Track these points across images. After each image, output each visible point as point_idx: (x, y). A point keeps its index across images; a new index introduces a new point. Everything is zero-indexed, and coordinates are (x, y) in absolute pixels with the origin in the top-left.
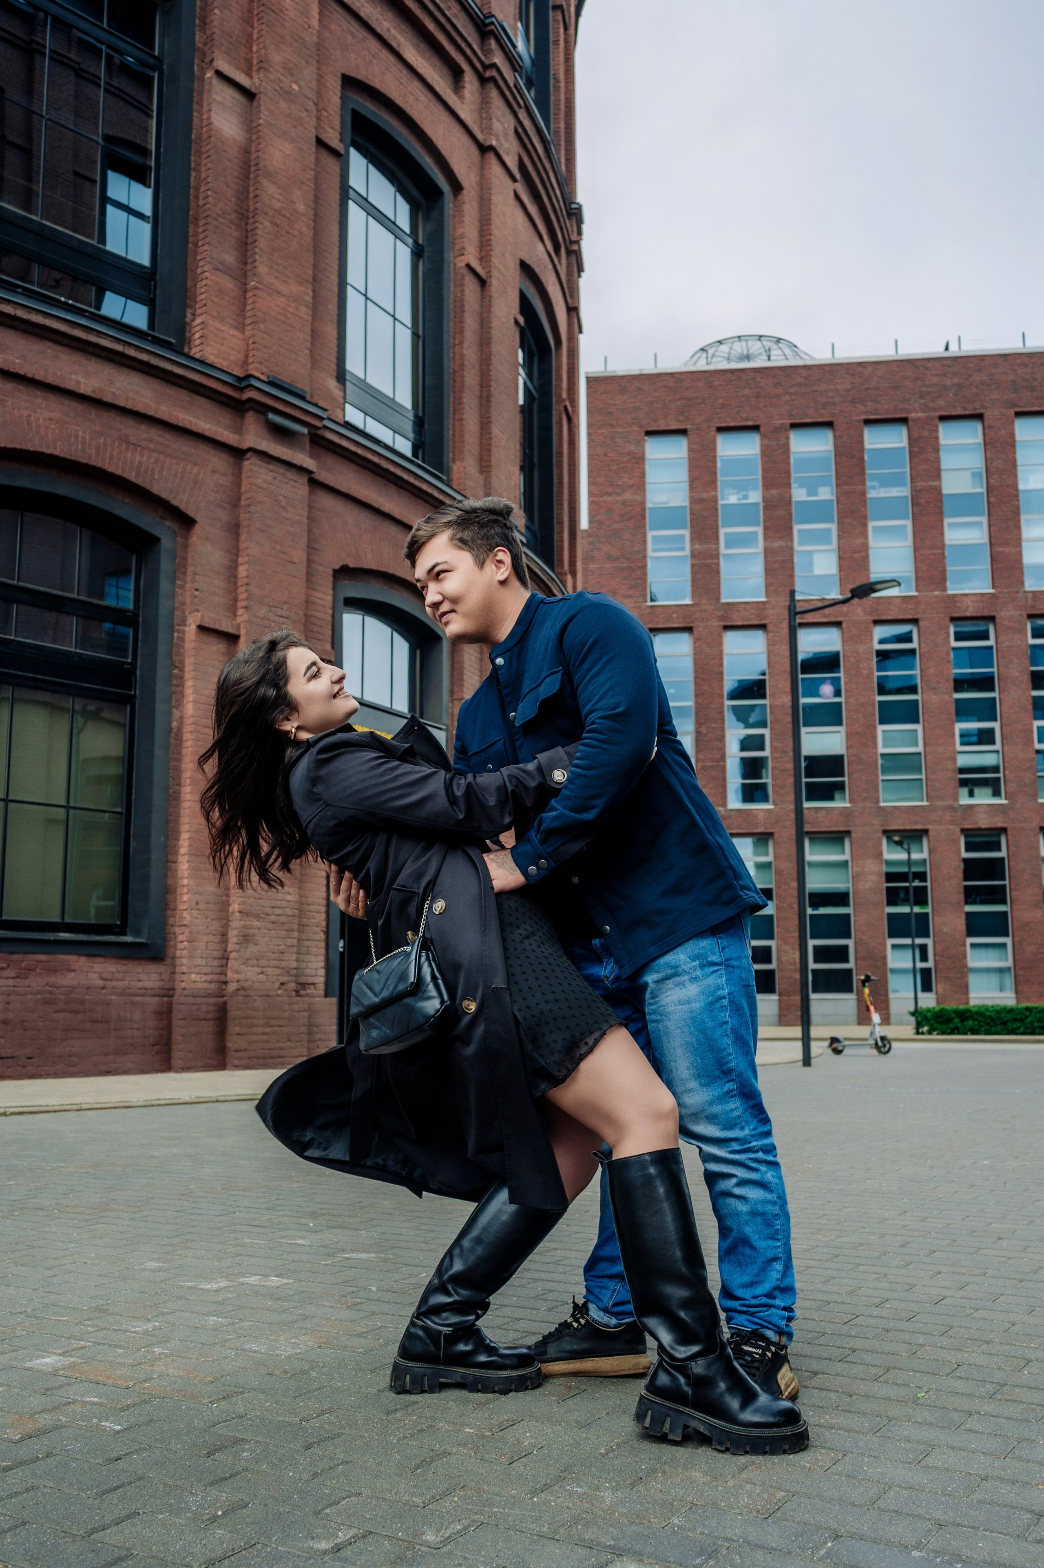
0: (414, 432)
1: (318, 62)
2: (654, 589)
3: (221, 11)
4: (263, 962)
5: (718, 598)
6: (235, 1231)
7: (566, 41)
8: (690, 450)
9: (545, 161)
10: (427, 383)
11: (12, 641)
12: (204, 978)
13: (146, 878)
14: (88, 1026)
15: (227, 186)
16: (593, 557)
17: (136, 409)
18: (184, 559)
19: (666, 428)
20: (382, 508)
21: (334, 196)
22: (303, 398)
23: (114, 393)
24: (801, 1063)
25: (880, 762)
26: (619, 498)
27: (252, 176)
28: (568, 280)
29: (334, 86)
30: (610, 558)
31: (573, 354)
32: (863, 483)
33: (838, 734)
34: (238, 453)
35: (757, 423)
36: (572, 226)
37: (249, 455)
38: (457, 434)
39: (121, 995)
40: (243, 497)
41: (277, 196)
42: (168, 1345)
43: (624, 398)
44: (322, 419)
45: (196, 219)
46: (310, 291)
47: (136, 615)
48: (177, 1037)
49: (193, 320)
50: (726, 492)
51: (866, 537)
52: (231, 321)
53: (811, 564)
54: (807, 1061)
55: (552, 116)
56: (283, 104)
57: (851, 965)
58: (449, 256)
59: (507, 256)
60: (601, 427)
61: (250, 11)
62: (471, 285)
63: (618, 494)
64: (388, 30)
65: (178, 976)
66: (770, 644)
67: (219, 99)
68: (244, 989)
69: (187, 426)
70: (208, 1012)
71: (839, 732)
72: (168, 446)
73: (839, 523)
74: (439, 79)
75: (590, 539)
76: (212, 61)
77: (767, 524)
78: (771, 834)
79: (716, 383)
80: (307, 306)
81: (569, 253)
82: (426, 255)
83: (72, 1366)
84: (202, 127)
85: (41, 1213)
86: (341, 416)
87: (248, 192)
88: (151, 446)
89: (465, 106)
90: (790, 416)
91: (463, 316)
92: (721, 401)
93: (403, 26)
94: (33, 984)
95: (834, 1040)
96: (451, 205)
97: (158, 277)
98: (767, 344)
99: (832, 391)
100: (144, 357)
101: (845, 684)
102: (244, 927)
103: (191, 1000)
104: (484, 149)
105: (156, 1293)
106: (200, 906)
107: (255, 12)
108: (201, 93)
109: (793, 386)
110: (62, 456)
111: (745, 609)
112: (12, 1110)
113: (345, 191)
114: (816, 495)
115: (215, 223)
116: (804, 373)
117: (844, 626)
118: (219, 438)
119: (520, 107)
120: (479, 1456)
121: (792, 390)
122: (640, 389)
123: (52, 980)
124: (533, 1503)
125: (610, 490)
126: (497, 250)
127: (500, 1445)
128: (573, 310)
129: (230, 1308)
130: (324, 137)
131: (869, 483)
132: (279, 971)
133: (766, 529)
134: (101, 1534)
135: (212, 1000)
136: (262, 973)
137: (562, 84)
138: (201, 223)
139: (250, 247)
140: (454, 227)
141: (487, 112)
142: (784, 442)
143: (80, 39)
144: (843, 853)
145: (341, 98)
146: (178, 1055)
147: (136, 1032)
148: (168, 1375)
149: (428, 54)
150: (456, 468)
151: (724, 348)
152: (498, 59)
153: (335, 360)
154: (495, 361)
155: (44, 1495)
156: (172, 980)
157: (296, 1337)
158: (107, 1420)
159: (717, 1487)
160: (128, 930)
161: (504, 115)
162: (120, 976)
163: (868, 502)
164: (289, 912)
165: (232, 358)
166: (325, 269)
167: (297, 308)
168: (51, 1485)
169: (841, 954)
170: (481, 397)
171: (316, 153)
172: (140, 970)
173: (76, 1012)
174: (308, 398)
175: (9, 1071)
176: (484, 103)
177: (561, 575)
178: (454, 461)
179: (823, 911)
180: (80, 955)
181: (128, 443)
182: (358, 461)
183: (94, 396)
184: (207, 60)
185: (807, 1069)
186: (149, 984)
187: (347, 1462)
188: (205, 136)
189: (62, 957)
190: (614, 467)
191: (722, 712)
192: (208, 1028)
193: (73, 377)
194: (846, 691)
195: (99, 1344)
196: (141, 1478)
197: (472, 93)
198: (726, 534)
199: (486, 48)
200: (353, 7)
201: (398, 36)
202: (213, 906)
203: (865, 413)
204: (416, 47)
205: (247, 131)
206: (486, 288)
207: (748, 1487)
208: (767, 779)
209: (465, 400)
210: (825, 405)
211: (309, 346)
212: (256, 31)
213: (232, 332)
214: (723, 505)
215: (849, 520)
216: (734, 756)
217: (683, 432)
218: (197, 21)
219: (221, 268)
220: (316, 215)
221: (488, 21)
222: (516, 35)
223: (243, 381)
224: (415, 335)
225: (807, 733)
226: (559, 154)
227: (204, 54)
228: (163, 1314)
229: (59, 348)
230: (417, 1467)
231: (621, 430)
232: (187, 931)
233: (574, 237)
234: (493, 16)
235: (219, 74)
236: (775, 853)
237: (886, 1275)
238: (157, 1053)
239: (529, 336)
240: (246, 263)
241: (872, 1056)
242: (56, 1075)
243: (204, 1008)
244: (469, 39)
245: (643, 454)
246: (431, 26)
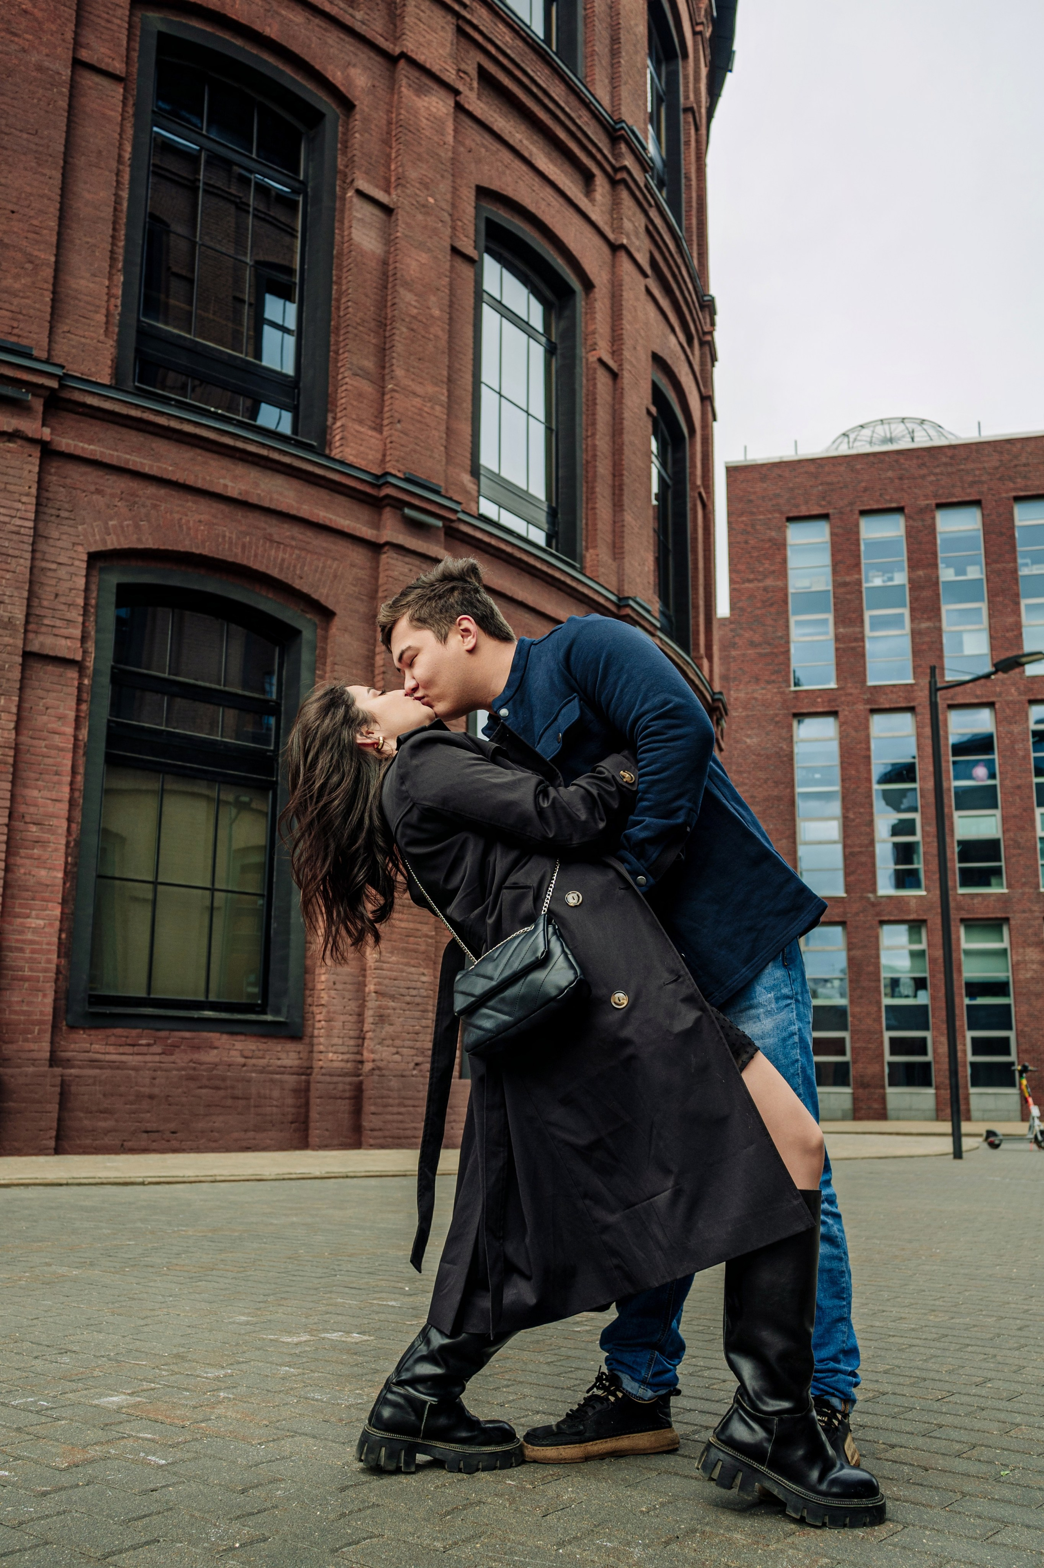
0: (548, 522)
1: (453, 175)
2: (798, 674)
3: (361, 135)
4: (398, 1042)
5: (864, 681)
6: (331, 1292)
7: (698, 142)
8: (832, 534)
9: (676, 256)
10: (560, 474)
11: (163, 731)
12: (341, 1057)
13: (285, 959)
14: (229, 1102)
15: (367, 296)
16: (735, 644)
17: (279, 509)
18: (324, 649)
19: (807, 514)
20: (515, 597)
21: (469, 301)
22: (437, 492)
23: (259, 495)
24: (952, 1156)
25: (1039, 846)
26: (761, 585)
27: (390, 286)
28: (703, 371)
29: (468, 196)
30: (752, 644)
31: (707, 441)
32: (1015, 560)
33: (993, 819)
34: (375, 548)
35: (902, 504)
36: (704, 318)
37: (386, 548)
38: (590, 523)
39: (261, 1072)
40: (381, 589)
41: (414, 303)
42: (234, 1390)
43: (765, 485)
44: (456, 512)
45: (337, 329)
46: (445, 391)
47: (278, 705)
48: (314, 1115)
49: (334, 423)
50: (871, 574)
51: (1019, 615)
52: (370, 423)
53: (961, 644)
54: (958, 1154)
55: (684, 213)
56: (420, 217)
57: (1013, 1058)
58: (581, 351)
59: (638, 348)
60: (741, 515)
61: (389, 133)
62: (603, 378)
63: (759, 581)
64: (521, 141)
65: (316, 1055)
66: (919, 727)
67: (359, 215)
68: (379, 1069)
69: (328, 523)
70: (344, 1091)
71: (994, 815)
72: (308, 543)
73: (989, 602)
74: (571, 185)
75: (733, 626)
76: (353, 181)
77: (915, 605)
78: (924, 922)
79: (859, 467)
80: (442, 406)
81: (702, 344)
82: (559, 352)
83: (136, 1406)
84: (343, 243)
85: (150, 1270)
86: (475, 509)
87: (386, 301)
88: (294, 543)
89: (596, 208)
90: (935, 496)
91: (595, 409)
92: (863, 484)
93: (535, 137)
94: (178, 1061)
95: (990, 1134)
96: (583, 303)
97: (301, 385)
98: (910, 426)
99: (979, 469)
100: (287, 460)
101: (1000, 765)
102: (380, 1007)
103: (328, 1079)
104: (615, 248)
105: (237, 1344)
106: (338, 986)
107: (394, 133)
108: (342, 211)
109: (938, 466)
110: (211, 555)
111: (892, 692)
112: (150, 1180)
113: (479, 294)
114: (964, 573)
115: (355, 331)
116: (949, 453)
117: (997, 706)
118: (358, 534)
119: (650, 205)
120: (514, 1506)
121: (937, 470)
122: (780, 476)
123: (196, 1056)
124: (557, 1556)
125: (751, 576)
126: (628, 343)
127: (537, 1497)
128: (707, 399)
129: (304, 1360)
130: (459, 245)
131: (1020, 561)
132: (413, 1052)
133: (912, 610)
134: (115, 1558)
135: (349, 1079)
136: (397, 1053)
137: (694, 183)
138: (342, 332)
139: (388, 352)
140: (586, 323)
141: (618, 213)
142: (929, 522)
143: (240, 175)
144: (1002, 940)
145: (475, 208)
146: (315, 1134)
147: (274, 1109)
148: (226, 1417)
149: (559, 161)
150: (589, 555)
151: (866, 432)
152: (629, 162)
153: (469, 456)
154: (627, 451)
155: (73, 1519)
156: (310, 1059)
157: (361, 1389)
158: (154, 1455)
159: (756, 1550)
160: (269, 1009)
161: (634, 214)
162: (260, 1054)
163: (1020, 580)
164: (424, 993)
165: (370, 457)
166: (460, 370)
167: (432, 408)
168: (83, 1510)
169: (1002, 1046)
170: (614, 486)
171: (451, 261)
172: (279, 1049)
173: (218, 1088)
174: (443, 492)
175: (155, 1145)
176: (616, 204)
177: (697, 660)
178: (587, 549)
179: (980, 1001)
180: (222, 1033)
181: (272, 541)
182: (492, 551)
183: (240, 498)
184: (348, 181)
185: (958, 1161)
186: (287, 1062)
187: (378, 1505)
188: (346, 251)
189: (205, 1034)
190: (755, 554)
191: (869, 796)
192: (344, 1106)
193: (222, 481)
194: (1001, 773)
195: (169, 1387)
196: (171, 1509)
197: (603, 196)
198: (871, 617)
199: (616, 152)
200: (487, 122)
201: (531, 147)
202: (349, 987)
203: (1015, 490)
204: (548, 155)
205: (385, 244)
206: (618, 381)
207: (790, 1552)
208: (919, 865)
209: (597, 489)
210: (973, 484)
211: (444, 443)
212: (394, 151)
213: (370, 433)
214: (867, 588)
215: (1000, 599)
216: (884, 841)
217: (825, 517)
218: (339, 146)
219: (361, 373)
220: (451, 319)
221: (618, 126)
222: (646, 138)
223: (381, 479)
224: (548, 429)
225: (960, 817)
226: (690, 248)
227: (346, 175)
228: (239, 1363)
229: (208, 455)
230: (448, 1513)
231: (762, 517)
232: (324, 1010)
233: (707, 328)
234: (623, 121)
235: (360, 193)
236: (928, 941)
237: (995, 1356)
238: (295, 1131)
239: (662, 425)
240: (384, 368)
241: (1031, 1151)
242: (198, 1150)
243: (340, 1087)
244: (600, 145)
245: (785, 539)
246: (562, 135)
